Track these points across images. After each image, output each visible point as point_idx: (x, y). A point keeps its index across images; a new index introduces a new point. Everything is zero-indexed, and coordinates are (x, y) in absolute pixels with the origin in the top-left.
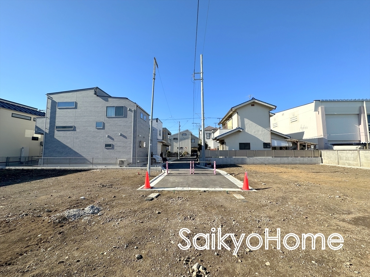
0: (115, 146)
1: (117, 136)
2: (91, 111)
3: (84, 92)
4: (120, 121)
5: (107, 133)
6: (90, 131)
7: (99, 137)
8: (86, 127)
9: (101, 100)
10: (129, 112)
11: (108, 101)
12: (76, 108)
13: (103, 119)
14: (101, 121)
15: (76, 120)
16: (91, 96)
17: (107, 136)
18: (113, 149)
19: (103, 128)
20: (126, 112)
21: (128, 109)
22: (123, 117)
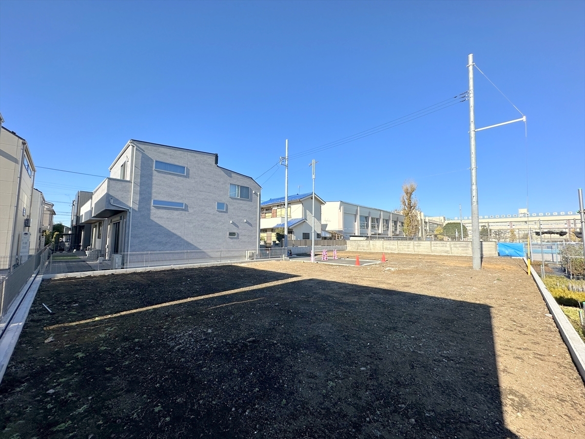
0: (239, 235)
1: (242, 223)
2: (210, 185)
3: (199, 156)
4: (245, 204)
5: (230, 218)
6: (209, 214)
7: (220, 223)
8: (203, 208)
9: (223, 173)
10: (254, 196)
11: (231, 177)
12: (187, 176)
13: (225, 199)
14: (223, 201)
15: (188, 196)
16: (209, 164)
17: (231, 222)
18: (238, 238)
19: (226, 212)
20: (251, 195)
21: (254, 192)
22: (248, 201)
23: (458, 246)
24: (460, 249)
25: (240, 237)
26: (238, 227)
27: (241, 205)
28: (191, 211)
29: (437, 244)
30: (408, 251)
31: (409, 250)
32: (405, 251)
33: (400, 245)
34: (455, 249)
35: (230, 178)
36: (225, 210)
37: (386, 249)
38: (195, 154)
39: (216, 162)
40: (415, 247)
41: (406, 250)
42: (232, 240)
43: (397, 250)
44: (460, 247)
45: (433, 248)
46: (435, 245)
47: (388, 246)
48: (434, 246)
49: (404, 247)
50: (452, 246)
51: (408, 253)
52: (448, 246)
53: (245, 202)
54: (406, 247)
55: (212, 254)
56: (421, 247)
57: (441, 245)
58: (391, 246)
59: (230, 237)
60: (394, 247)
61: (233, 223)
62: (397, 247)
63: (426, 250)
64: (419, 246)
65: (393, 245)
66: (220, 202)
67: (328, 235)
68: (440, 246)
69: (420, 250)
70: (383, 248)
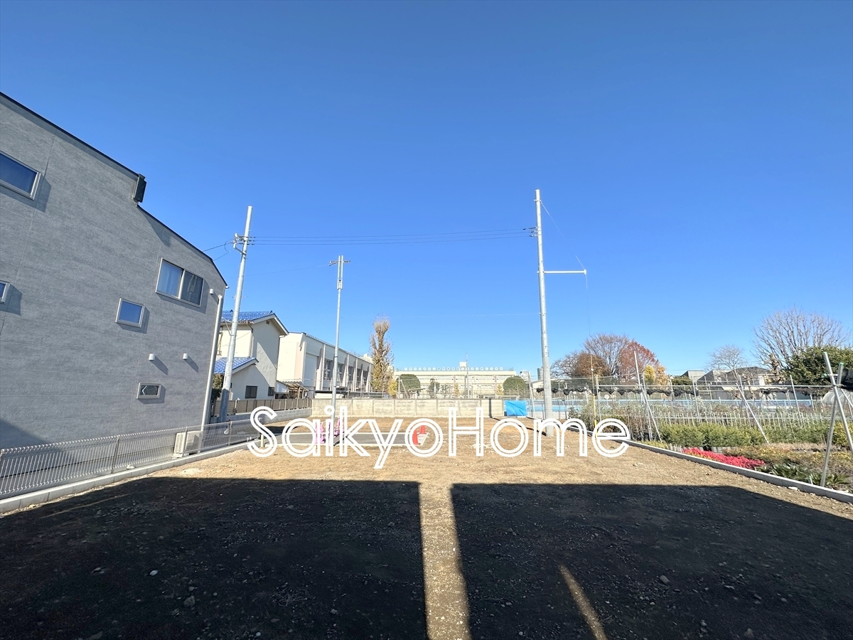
0: (166, 392)
1: (176, 361)
2: (109, 250)
3: (90, 162)
4: (187, 316)
5: (151, 348)
6: (92, 329)
7: (121, 359)
8: (78, 309)
9: (148, 228)
10: (210, 299)
11: (168, 244)
12: (41, 202)
13: (146, 296)
14: (139, 299)
15: (31, 264)
16: (115, 194)
17: (151, 357)
18: (161, 400)
19: (143, 330)
20: (206, 297)
21: (211, 291)
22: (198, 309)
23: (467, 405)
24: (469, 408)
25: (167, 398)
26: (165, 370)
27: (180, 317)
28: (28, 311)
29: (444, 402)
30: (409, 414)
31: (410, 412)
32: (404, 414)
33: (398, 406)
34: (464, 409)
35: (165, 246)
36: (140, 324)
37: (378, 411)
38: (80, 153)
39: (139, 196)
40: (418, 409)
41: (406, 412)
42: (144, 407)
43: (393, 413)
44: (469, 406)
45: (439, 409)
46: (442, 404)
47: (381, 408)
48: (441, 406)
49: (403, 408)
50: (461, 405)
51: (409, 416)
52: (456, 405)
53: (190, 311)
54: (405, 408)
55: (79, 454)
56: (425, 408)
57: (449, 404)
58: (385, 408)
59: (144, 396)
60: (389, 408)
61: (156, 361)
62: (393, 408)
63: (432, 412)
64: (423, 406)
65: (388, 405)
66: (131, 300)
67: (285, 391)
68: (447, 406)
69: (424, 412)
70: (373, 411)
